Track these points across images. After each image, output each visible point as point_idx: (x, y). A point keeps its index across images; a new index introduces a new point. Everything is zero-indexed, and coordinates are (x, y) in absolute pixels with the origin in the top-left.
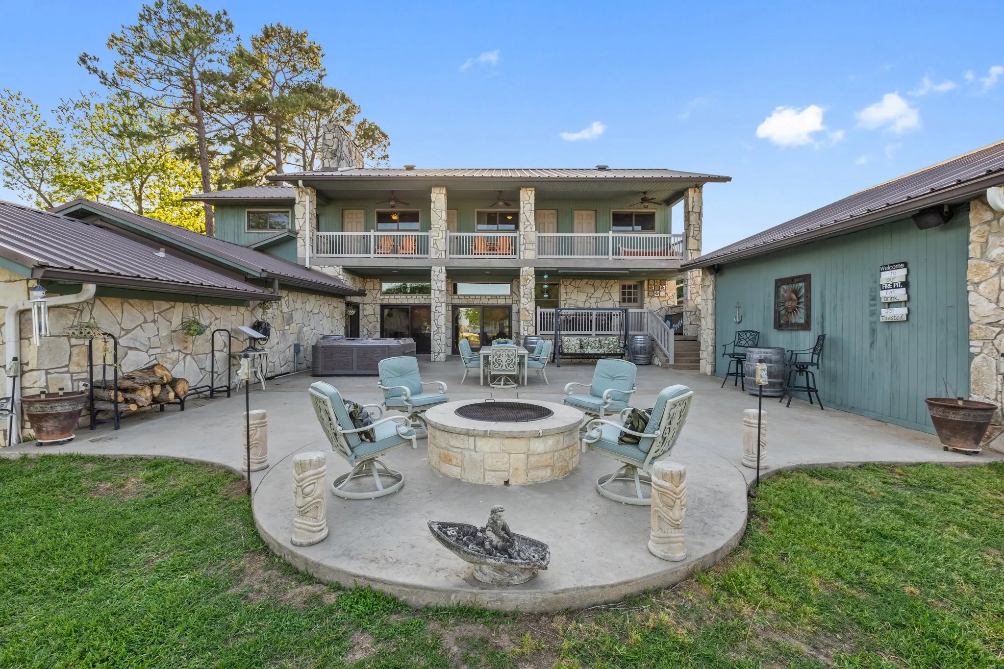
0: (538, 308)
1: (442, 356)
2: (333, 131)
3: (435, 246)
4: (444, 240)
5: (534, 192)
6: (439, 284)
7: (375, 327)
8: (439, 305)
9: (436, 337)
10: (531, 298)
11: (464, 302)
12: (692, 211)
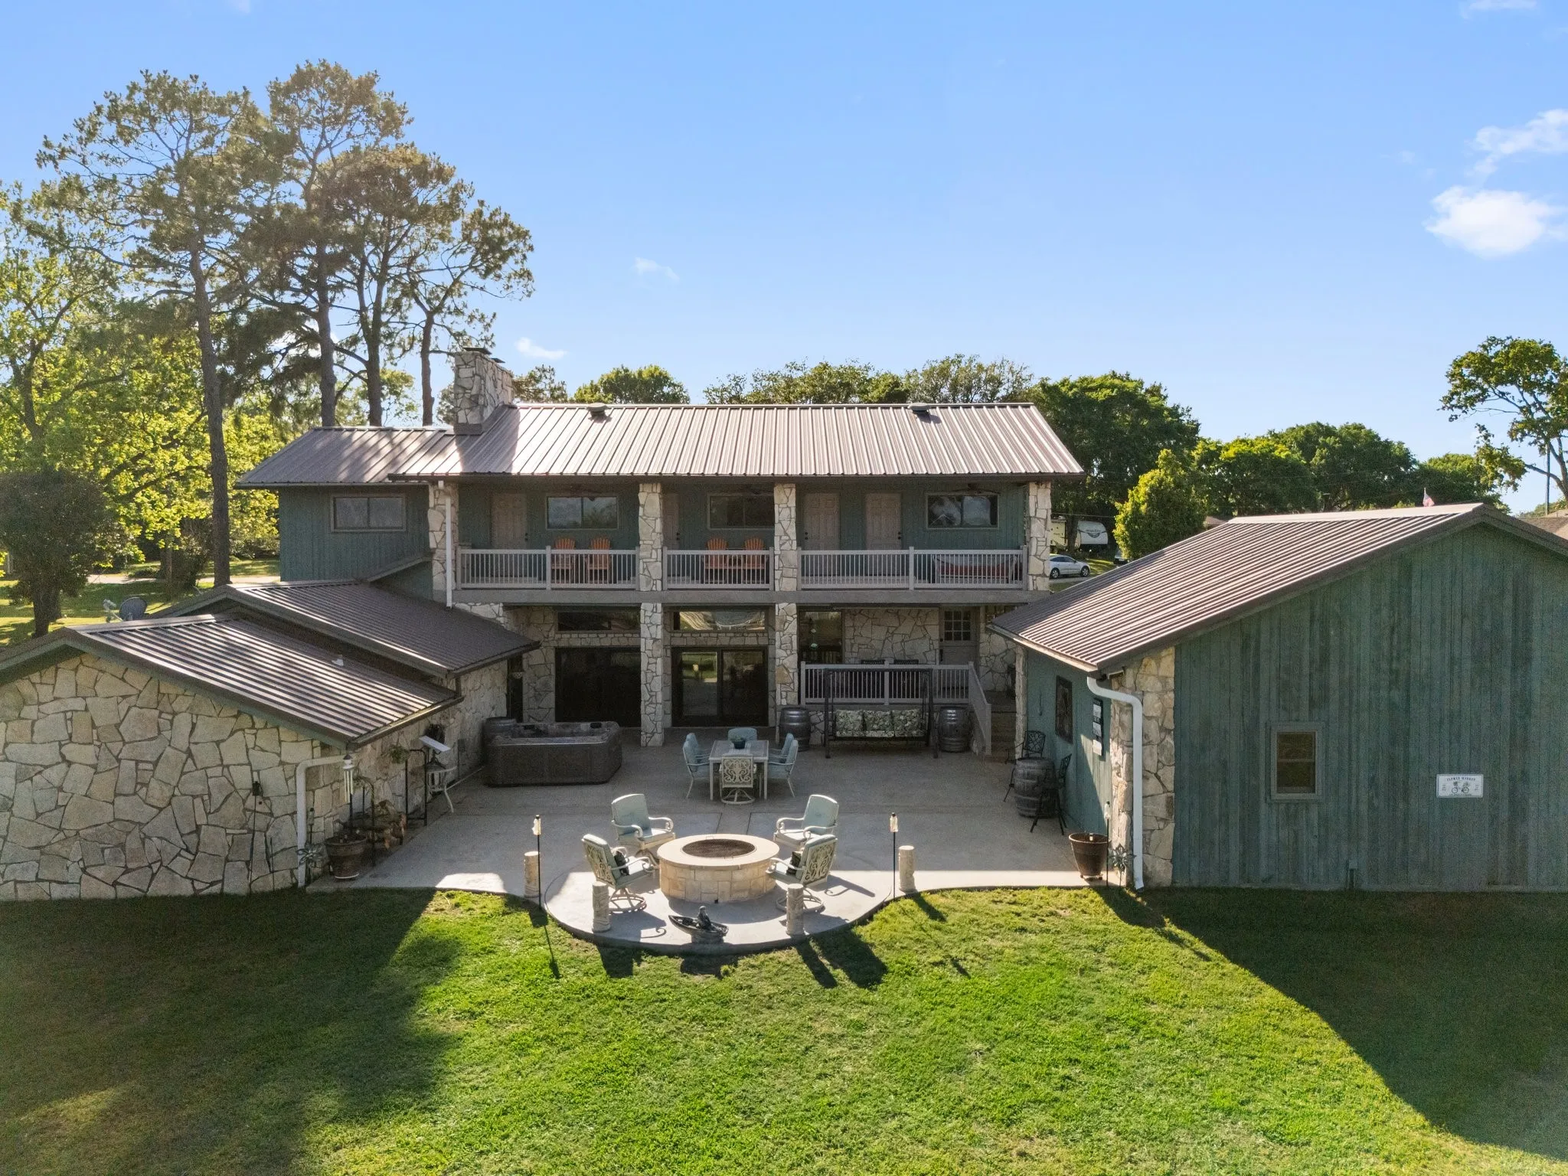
0: (803, 664)
1: (658, 738)
2: (471, 364)
3: (646, 573)
4: (659, 564)
5: (794, 490)
6: (653, 629)
7: (546, 684)
8: (652, 660)
9: (650, 710)
10: (791, 650)
11: (692, 643)
12: (1035, 517)
